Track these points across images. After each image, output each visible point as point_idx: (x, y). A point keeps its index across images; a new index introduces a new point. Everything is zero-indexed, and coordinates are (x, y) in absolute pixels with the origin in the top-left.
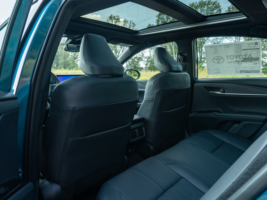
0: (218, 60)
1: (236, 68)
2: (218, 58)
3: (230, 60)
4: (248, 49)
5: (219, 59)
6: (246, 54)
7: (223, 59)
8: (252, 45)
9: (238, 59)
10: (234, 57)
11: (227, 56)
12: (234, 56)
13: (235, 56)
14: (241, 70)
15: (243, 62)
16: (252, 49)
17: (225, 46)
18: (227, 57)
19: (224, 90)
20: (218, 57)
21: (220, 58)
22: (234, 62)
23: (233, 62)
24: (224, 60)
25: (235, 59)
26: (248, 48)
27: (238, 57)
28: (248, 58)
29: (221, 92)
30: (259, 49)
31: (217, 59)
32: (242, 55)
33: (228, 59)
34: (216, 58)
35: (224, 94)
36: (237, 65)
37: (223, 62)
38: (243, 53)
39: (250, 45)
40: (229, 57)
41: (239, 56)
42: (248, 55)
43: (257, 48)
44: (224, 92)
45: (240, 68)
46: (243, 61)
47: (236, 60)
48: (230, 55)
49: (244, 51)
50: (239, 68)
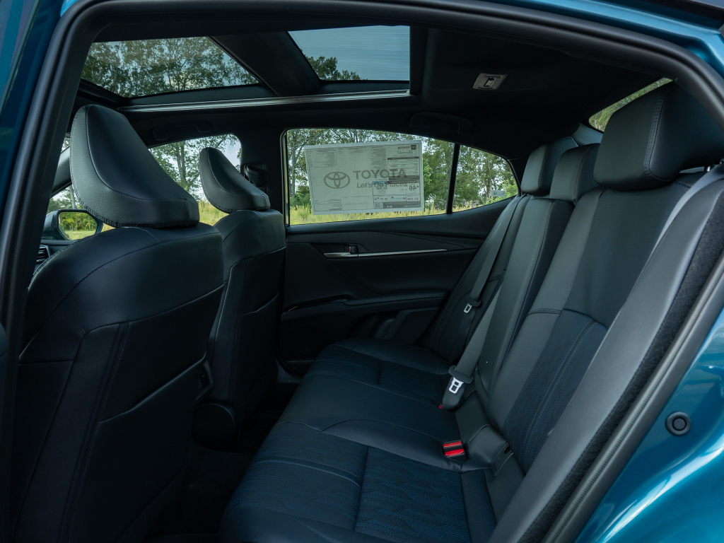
0: (337, 179)
1: (375, 197)
2: (337, 177)
3: (362, 181)
4: (397, 158)
5: (339, 179)
6: (395, 168)
7: (347, 178)
8: (406, 150)
9: (379, 178)
10: (370, 174)
11: (357, 172)
12: (371, 173)
13: (372, 171)
14: (384, 201)
15: (389, 186)
16: (406, 158)
17: (352, 150)
18: (355, 174)
19: (357, 247)
20: (336, 173)
21: (341, 176)
22: (370, 186)
23: (368, 185)
24: (349, 180)
25: (372, 179)
26: (399, 156)
27: (379, 174)
28: (399, 177)
29: (351, 253)
30: (418, 158)
31: (334, 179)
32: (386, 170)
33: (357, 178)
34: (332, 176)
35: (358, 257)
36: (376, 192)
37: (347, 185)
38: (389, 165)
39: (401, 150)
40: (360, 174)
41: (382, 172)
42: (399, 170)
43: (414, 155)
44: (358, 253)
45: (384, 198)
46: (389, 183)
47: (375, 180)
48: (362, 171)
49: (390, 163)
50: (380, 197)
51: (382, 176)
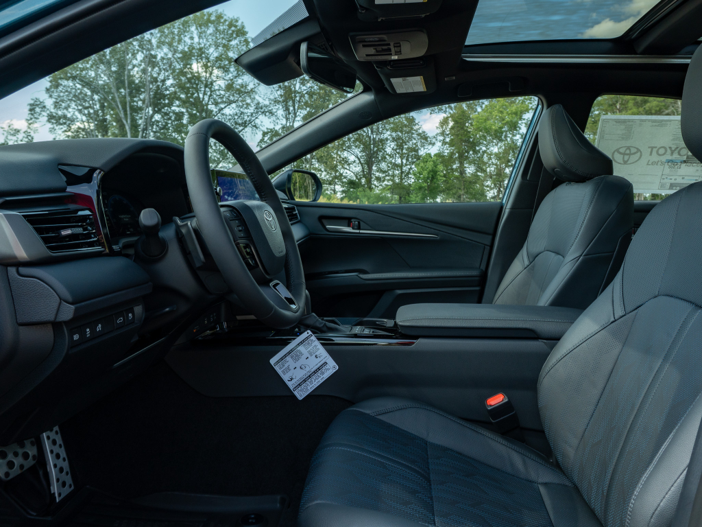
0: (627, 154)
1: (663, 177)
2: (628, 152)
3: (655, 158)
5: (630, 154)
7: (639, 153)
9: (676, 156)
10: (666, 151)
11: (652, 148)
12: (669, 150)
13: (670, 148)
14: (673, 181)
15: (684, 165)
17: (654, 124)
18: (650, 150)
20: (629, 148)
21: (633, 150)
22: (663, 164)
23: (660, 163)
24: (641, 156)
25: (664, 158)
27: (676, 152)
31: (624, 154)
33: (651, 154)
34: (622, 150)
36: (667, 170)
37: (636, 161)
40: (655, 150)
45: (673, 178)
46: (685, 162)
47: (670, 158)
48: (659, 146)
50: (669, 177)
51: (679, 154)
